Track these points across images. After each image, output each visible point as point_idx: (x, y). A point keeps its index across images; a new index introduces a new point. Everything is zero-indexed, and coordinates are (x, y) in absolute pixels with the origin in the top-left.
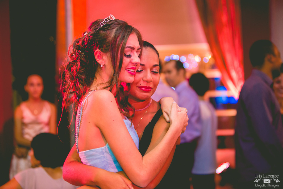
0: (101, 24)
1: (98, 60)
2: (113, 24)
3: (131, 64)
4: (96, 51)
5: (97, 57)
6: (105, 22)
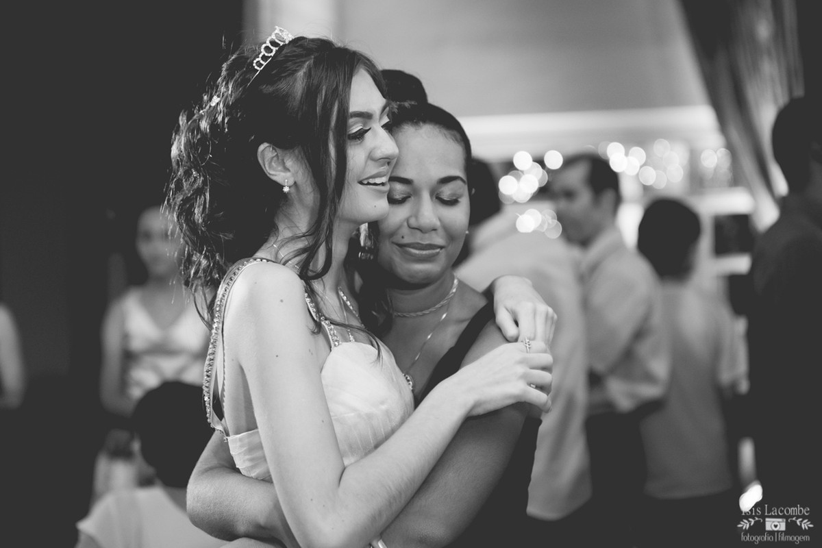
0: (254, 65)
1: (272, 172)
2: (290, 56)
3: (373, 162)
4: (262, 147)
5: (267, 166)
6: (264, 55)
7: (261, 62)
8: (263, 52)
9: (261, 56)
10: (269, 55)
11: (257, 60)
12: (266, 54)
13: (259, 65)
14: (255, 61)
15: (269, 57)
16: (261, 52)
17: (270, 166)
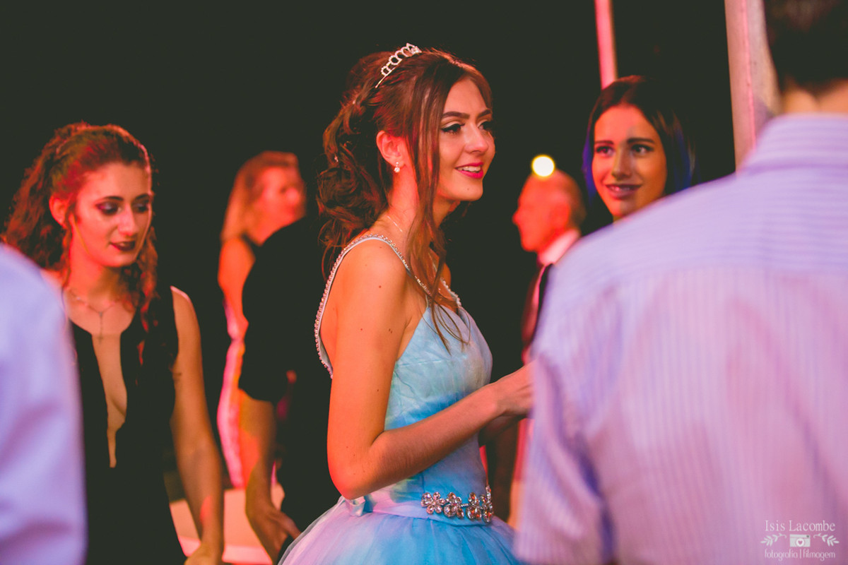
0: (382, 72)
1: (387, 155)
3: (467, 153)
4: (380, 134)
5: (383, 148)
6: (390, 64)
7: (388, 69)
8: (390, 62)
9: (388, 64)
10: (395, 64)
11: (385, 67)
12: (393, 64)
13: (386, 71)
14: (383, 69)
15: (395, 66)
16: (388, 61)
17: (386, 150)
